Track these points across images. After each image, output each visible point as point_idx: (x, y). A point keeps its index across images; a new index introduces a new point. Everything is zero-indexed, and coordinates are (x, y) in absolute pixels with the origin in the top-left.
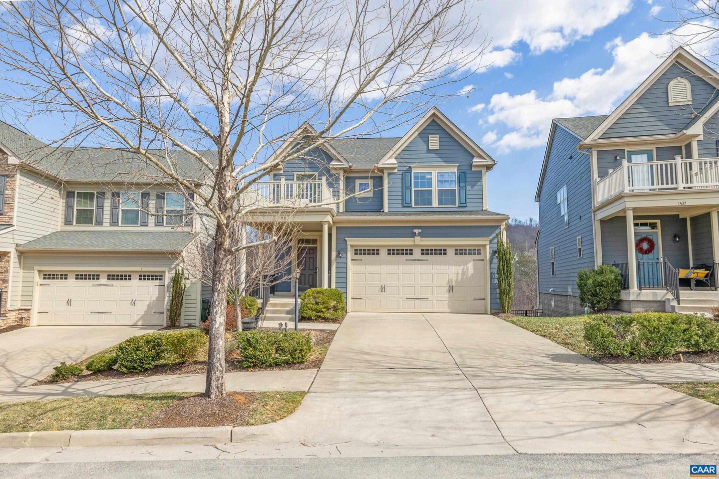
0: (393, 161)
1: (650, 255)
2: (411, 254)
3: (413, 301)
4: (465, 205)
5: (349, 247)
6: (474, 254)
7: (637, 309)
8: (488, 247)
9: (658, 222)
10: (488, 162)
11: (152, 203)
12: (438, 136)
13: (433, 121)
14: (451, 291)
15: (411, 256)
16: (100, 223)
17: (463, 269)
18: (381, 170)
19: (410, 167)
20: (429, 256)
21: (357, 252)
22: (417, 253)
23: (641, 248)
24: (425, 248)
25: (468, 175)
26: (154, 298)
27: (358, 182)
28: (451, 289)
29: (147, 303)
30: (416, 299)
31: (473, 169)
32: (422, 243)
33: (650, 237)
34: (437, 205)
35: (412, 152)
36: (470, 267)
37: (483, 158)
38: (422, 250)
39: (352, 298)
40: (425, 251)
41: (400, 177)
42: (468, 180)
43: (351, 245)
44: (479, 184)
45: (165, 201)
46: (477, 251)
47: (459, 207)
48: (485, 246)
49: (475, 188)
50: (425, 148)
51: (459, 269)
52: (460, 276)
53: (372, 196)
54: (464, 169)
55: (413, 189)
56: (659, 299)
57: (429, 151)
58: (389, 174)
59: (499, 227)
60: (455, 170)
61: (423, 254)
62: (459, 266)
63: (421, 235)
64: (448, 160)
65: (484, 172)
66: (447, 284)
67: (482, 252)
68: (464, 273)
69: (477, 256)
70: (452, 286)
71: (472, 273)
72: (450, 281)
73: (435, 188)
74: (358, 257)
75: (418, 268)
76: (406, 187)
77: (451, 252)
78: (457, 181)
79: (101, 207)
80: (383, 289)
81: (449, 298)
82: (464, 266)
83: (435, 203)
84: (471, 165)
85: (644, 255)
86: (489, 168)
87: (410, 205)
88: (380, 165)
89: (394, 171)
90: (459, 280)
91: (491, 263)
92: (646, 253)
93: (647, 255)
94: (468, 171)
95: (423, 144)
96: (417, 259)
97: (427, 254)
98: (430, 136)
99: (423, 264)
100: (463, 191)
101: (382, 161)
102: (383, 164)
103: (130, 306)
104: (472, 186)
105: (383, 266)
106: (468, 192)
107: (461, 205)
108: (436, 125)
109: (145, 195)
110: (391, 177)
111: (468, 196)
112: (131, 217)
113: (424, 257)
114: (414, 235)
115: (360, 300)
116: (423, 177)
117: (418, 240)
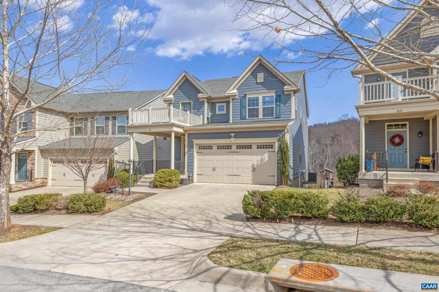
0: (235, 91)
1: (401, 147)
2: (231, 148)
3: (231, 177)
4: (279, 116)
5: (194, 145)
6: (269, 148)
7: (363, 185)
8: (276, 144)
9: (407, 123)
10: (293, 88)
11: (110, 123)
12: (263, 73)
13: (261, 64)
14: (254, 171)
15: (231, 150)
16: (86, 133)
17: (262, 157)
18: (228, 97)
19: (246, 95)
20: (242, 149)
21: (201, 147)
22: (234, 148)
23: (393, 142)
24: (239, 145)
25: (282, 97)
26: (103, 173)
27: (217, 105)
28: (254, 169)
29: (100, 175)
30: (233, 175)
31: (285, 93)
32: (236, 142)
33: (402, 134)
34: (262, 117)
35: (247, 85)
36: (266, 157)
37: (291, 86)
38: (237, 146)
39: (197, 175)
40: (239, 147)
41: (239, 101)
42: (282, 100)
43: (196, 144)
44: (289, 102)
45: (117, 121)
46: (271, 146)
47: (276, 118)
48: (275, 143)
49: (286, 105)
50: (255, 81)
51: (259, 158)
52: (259, 163)
53: (226, 113)
54: (279, 93)
55: (247, 108)
56: (378, 178)
57: (257, 83)
58: (233, 99)
59: (284, 130)
60: (274, 94)
61: (237, 148)
62: (259, 156)
63: (235, 137)
64: (269, 88)
65: (292, 94)
66: (252, 167)
67: (273, 147)
68: (262, 160)
69: (270, 149)
70: (255, 168)
71: (267, 160)
72: (253, 165)
73: (261, 107)
74: (200, 151)
75: (235, 157)
76: (243, 107)
77: (254, 147)
78: (274, 102)
79: (86, 126)
80: (214, 169)
81: (252, 175)
82: (262, 155)
83: (261, 116)
84: (284, 91)
85: (396, 147)
86: (295, 92)
87: (245, 118)
88: (226, 95)
89: (236, 97)
90: (259, 164)
91: (278, 154)
92: (397, 146)
93: (398, 147)
94: (282, 95)
95: (254, 79)
96: (234, 151)
97: (240, 148)
98: (258, 74)
99: (237, 155)
100: (278, 108)
101: (228, 92)
102: (228, 94)
103: (92, 177)
104: (284, 104)
105: (214, 156)
106: (281, 108)
107: (277, 116)
108: (261, 67)
109: (107, 118)
110: (234, 101)
111: (281, 111)
112: (101, 130)
113: (239, 150)
114: (230, 137)
115: (201, 176)
116: (253, 100)
117: (233, 140)
